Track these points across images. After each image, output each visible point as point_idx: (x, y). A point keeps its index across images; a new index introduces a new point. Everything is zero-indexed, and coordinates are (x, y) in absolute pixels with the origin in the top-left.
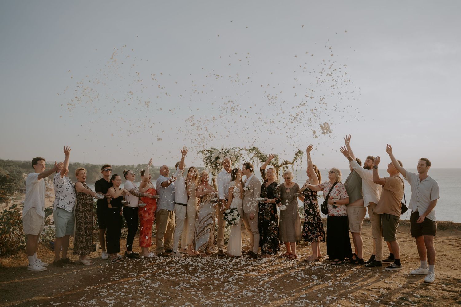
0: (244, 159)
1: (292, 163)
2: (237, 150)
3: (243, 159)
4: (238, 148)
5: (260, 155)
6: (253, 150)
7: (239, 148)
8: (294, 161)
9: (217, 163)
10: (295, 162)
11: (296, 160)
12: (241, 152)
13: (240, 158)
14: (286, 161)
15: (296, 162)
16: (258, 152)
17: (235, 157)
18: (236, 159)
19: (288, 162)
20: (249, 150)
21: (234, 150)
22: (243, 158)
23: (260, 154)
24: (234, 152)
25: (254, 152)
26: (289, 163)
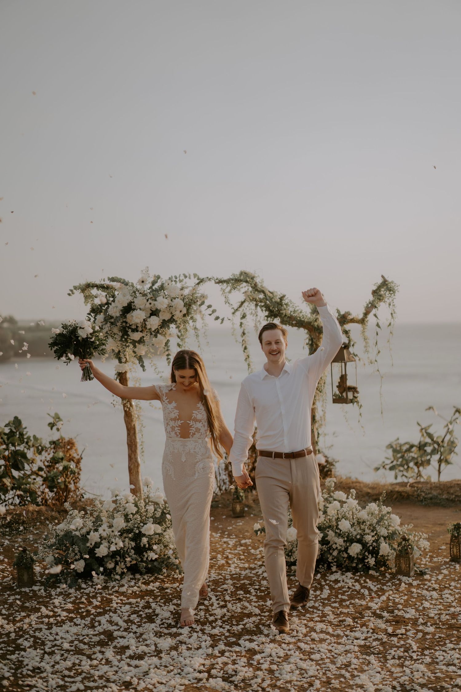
0: (211, 309)
1: (362, 321)
2: (191, 283)
3: (210, 311)
4: (192, 277)
5: (261, 296)
6: (241, 281)
7: (195, 275)
8: (366, 314)
9: (126, 323)
10: (370, 317)
11: (374, 311)
12: (203, 289)
13: (200, 305)
14: (342, 313)
15: (375, 315)
16: (255, 288)
17: (182, 304)
18: (188, 310)
19: (350, 317)
20: (227, 282)
21: (181, 281)
22: (209, 306)
23: (263, 292)
24: (182, 289)
25: (245, 287)
26: (353, 321)
